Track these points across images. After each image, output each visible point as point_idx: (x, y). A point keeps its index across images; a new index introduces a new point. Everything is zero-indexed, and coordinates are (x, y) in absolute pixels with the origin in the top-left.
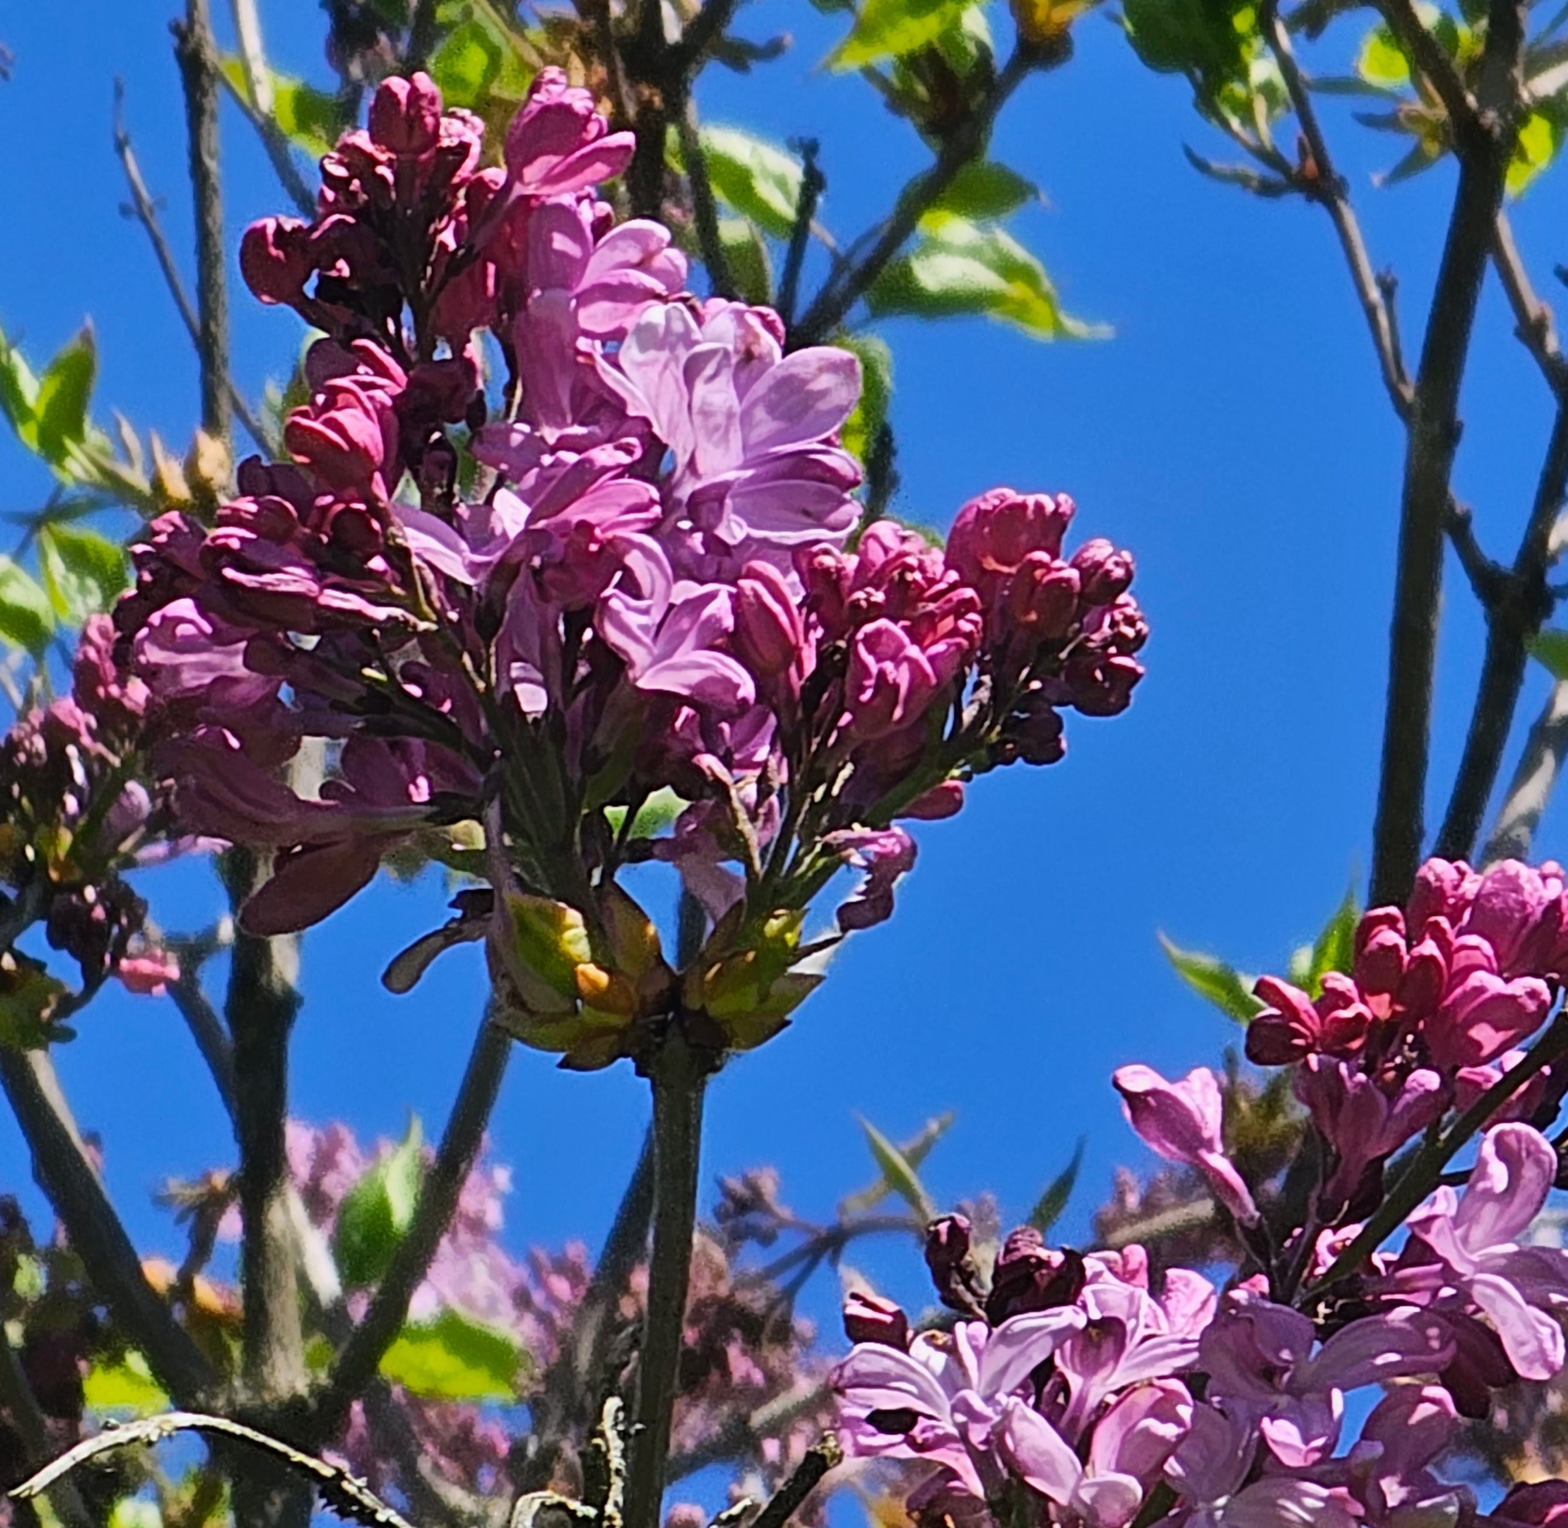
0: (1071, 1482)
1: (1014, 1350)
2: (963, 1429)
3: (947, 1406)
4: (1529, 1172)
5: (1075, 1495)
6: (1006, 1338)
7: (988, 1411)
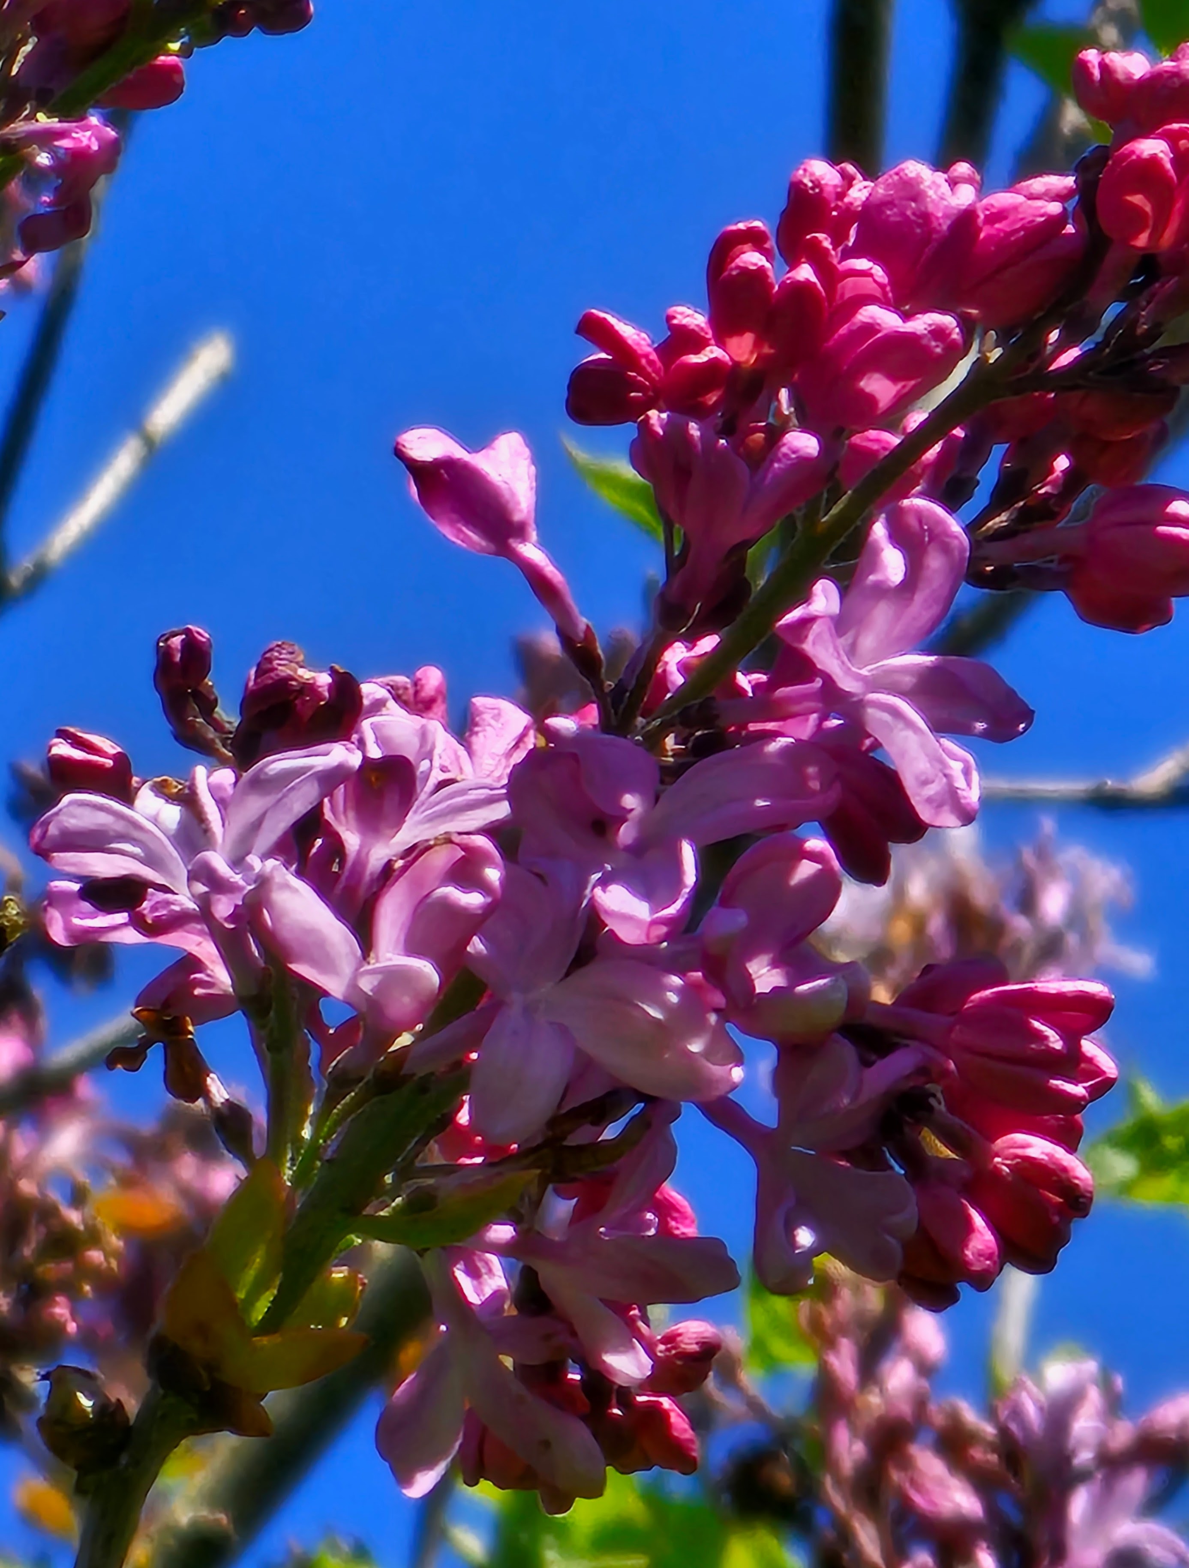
0: (347, 968)
1: (269, 800)
2: (205, 902)
3: (183, 873)
4: (935, 562)
5: (353, 986)
6: (259, 784)
7: (237, 878)
